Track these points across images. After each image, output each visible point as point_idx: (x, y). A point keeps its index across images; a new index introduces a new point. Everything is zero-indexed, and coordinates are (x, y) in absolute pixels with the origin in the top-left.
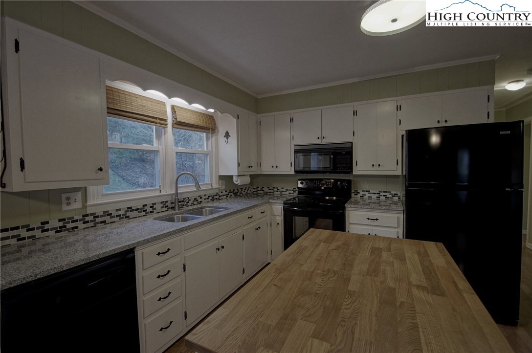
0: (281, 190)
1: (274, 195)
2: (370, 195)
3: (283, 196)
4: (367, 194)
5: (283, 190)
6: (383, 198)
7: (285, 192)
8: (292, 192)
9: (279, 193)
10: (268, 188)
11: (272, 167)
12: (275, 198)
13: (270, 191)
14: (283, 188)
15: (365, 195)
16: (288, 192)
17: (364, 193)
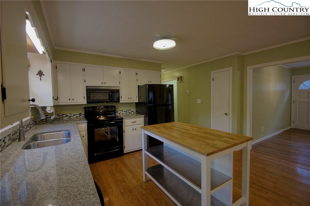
0: (69, 115)
1: (64, 120)
2: (123, 112)
3: (71, 119)
4: (121, 112)
5: (71, 115)
6: (128, 113)
7: (73, 116)
8: (79, 116)
9: (68, 117)
10: (57, 115)
11: (70, 99)
12: (64, 122)
13: (59, 117)
14: (71, 114)
15: (121, 113)
16: (75, 116)
17: (120, 112)
